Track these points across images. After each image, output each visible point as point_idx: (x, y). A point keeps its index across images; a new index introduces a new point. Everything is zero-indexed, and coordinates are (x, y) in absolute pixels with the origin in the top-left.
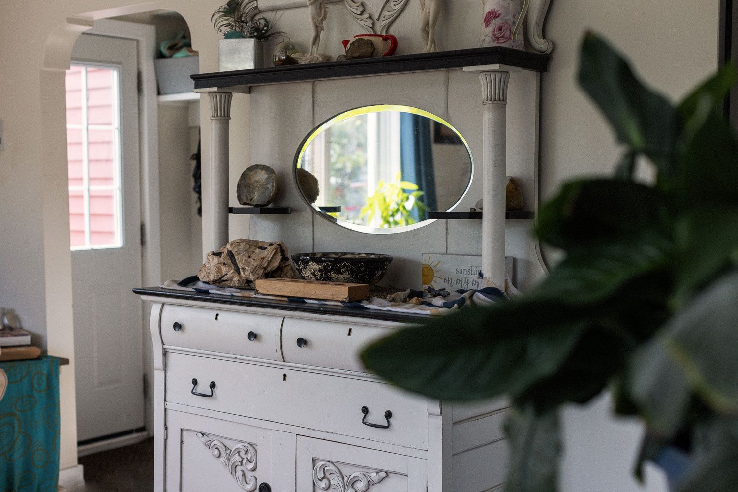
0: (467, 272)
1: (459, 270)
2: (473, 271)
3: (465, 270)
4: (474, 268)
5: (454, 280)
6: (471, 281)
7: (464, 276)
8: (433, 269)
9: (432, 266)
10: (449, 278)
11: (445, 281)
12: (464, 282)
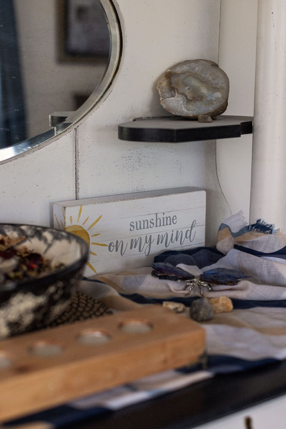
0: (149, 223)
1: (135, 225)
2: (158, 221)
3: (146, 222)
4: (160, 216)
5: (127, 242)
6: (155, 237)
7: (144, 233)
8: (88, 232)
9: (86, 227)
10: (117, 242)
11: (112, 247)
12: (143, 242)
